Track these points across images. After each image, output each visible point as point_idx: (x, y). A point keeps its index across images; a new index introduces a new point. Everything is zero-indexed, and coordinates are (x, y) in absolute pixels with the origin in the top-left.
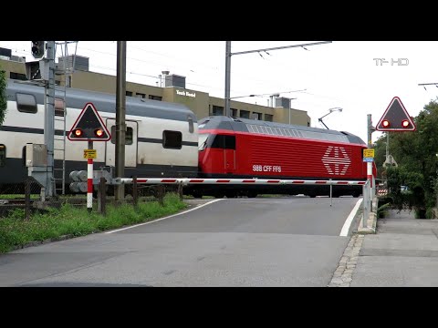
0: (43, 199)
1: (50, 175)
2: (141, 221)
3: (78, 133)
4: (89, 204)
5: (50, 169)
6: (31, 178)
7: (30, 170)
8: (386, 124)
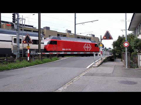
0: (17, 58)
1: (19, 53)
2: (42, 64)
3: (25, 42)
4: (28, 60)
5: (18, 51)
6: (13, 53)
7: (12, 51)
8: (105, 38)
